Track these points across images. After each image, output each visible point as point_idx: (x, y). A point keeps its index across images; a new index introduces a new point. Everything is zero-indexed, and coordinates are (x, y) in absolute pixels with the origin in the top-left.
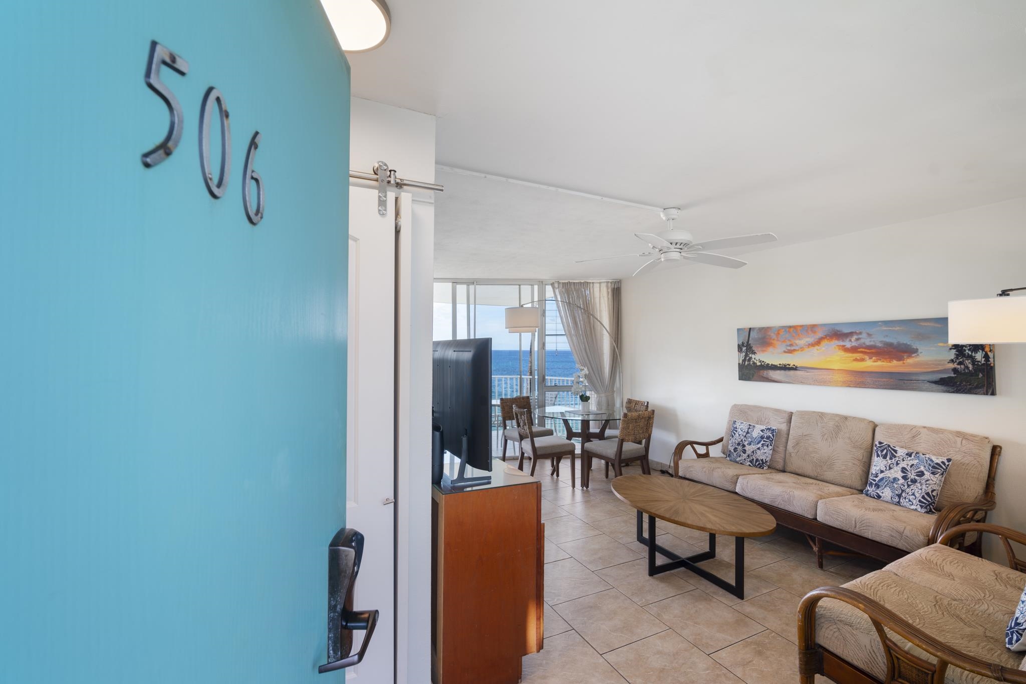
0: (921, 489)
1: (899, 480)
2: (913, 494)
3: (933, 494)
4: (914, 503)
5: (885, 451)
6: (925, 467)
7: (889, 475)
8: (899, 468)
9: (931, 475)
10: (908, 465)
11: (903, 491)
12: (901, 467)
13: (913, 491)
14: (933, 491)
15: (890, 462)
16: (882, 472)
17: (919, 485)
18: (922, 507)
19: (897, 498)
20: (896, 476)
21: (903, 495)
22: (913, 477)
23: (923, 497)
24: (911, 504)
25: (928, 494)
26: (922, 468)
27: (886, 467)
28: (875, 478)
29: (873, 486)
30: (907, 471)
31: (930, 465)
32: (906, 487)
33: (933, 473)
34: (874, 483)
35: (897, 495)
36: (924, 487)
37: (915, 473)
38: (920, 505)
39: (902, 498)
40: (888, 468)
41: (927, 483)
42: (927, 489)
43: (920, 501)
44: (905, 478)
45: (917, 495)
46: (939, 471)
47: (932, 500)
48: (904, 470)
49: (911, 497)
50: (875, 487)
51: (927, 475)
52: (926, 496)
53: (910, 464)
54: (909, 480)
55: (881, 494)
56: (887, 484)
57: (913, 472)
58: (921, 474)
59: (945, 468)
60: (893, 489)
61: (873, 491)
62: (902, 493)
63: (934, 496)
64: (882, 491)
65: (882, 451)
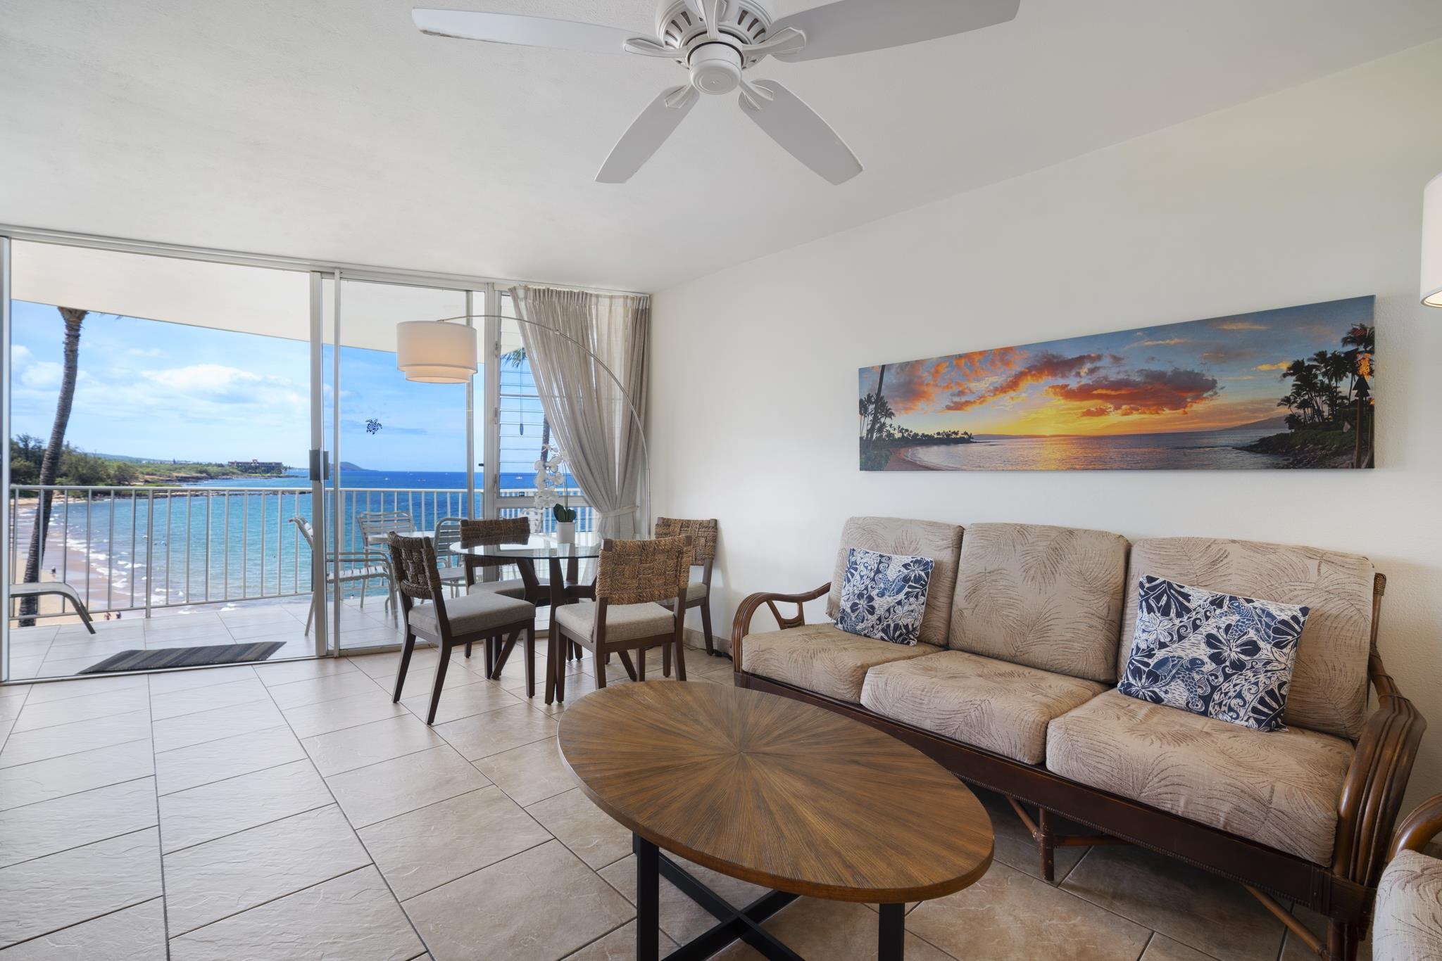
0: (1256, 684)
1: (1203, 663)
2: (1239, 695)
3: (1282, 692)
4: (1242, 714)
5: (1165, 598)
6: (1257, 630)
7: (1180, 653)
8: (1200, 637)
9: (1275, 649)
10: (1219, 628)
11: (1214, 689)
12: (1205, 633)
13: (1238, 688)
14: (1281, 686)
15: (1177, 621)
16: (1163, 645)
17: (1250, 674)
18: (1258, 722)
19: (1200, 703)
20: (1196, 655)
21: (1216, 696)
22: (1234, 656)
23: (1262, 702)
24: (1235, 716)
25: (1271, 693)
26: (1252, 635)
27: (1170, 634)
28: (1146, 660)
29: (1144, 676)
30: (1220, 641)
31: (1268, 626)
32: (1221, 679)
33: (1279, 645)
34: (1147, 670)
35: (1200, 697)
36: (1262, 677)
37: (1237, 647)
38: (1255, 719)
39: (1212, 704)
40: (1175, 637)
41: (1269, 668)
42: (1268, 682)
43: (1255, 710)
44: (1216, 658)
45: (1248, 697)
46: (1290, 638)
47: (1280, 706)
48: (1211, 640)
49: (1234, 702)
50: (1148, 678)
51: (1266, 650)
52: (1267, 699)
53: (1223, 626)
54: (1228, 663)
55: (1162, 695)
56: (1177, 673)
57: (1233, 644)
58: (1251, 649)
59: (1299, 630)
60: (1191, 685)
61: (1143, 687)
62: (1212, 693)
63: (1283, 697)
64: (1164, 689)
65: (1158, 599)
